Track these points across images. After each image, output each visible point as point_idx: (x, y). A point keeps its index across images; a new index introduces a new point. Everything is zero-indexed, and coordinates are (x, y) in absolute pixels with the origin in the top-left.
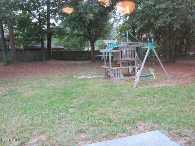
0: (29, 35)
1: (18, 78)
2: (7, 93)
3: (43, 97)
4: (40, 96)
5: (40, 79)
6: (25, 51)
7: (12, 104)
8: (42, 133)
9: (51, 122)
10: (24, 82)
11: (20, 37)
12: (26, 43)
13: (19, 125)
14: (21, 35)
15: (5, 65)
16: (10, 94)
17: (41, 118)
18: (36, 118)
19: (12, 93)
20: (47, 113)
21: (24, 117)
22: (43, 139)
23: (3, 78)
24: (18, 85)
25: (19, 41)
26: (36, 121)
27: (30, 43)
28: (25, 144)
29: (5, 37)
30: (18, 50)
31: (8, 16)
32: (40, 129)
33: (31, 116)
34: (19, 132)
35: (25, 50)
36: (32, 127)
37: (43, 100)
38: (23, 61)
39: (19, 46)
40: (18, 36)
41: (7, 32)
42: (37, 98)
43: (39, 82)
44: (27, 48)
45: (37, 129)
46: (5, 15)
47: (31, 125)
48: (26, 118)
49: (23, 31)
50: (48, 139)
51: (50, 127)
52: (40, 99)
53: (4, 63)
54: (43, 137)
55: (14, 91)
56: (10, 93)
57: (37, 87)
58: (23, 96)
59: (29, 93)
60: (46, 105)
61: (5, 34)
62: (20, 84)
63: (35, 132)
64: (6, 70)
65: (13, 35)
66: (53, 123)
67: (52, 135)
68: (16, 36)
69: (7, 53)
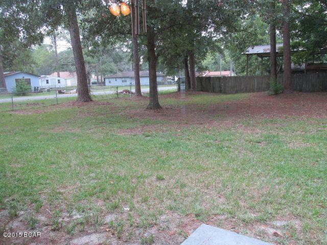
0: (317, 44)
1: (286, 118)
2: (262, 139)
3: (319, 156)
4: (312, 154)
5: (323, 124)
6: (308, 73)
7: (264, 156)
8: (297, 216)
9: (320, 204)
10: (293, 125)
11: (300, 49)
12: (310, 60)
13: (264, 191)
14: (304, 45)
15: (272, 95)
16: (266, 141)
17: (303, 191)
18: (295, 188)
19: (269, 139)
20: (318, 186)
21: (277, 182)
22: (297, 226)
23: (263, 115)
24: (282, 129)
25: (300, 56)
26: (294, 193)
27: (319, 59)
28: (266, 222)
29: (277, 51)
30: (295, 72)
31: (281, 17)
32: (296, 209)
33: (288, 184)
34: (263, 202)
35: (307, 70)
36: (283, 201)
37: (317, 161)
38: (301, 90)
39: (300, 65)
40: (298, 48)
41: (281, 43)
42: (307, 155)
43: (320, 129)
44: (312, 67)
45: (290, 206)
46: (276, 16)
47: (284, 197)
48: (279, 184)
49: (308, 37)
50: (305, 230)
51: (314, 212)
52: (312, 158)
53: (271, 93)
54: (297, 224)
55: (274, 137)
56: (267, 139)
57: (314, 137)
58: (285, 147)
59: (297, 145)
60: (320, 171)
61: (278, 46)
62: (286, 129)
63: (286, 211)
64: (271, 104)
65: (290, 46)
66: (323, 207)
67: (314, 226)
68: (294, 47)
69: (276, 77)
